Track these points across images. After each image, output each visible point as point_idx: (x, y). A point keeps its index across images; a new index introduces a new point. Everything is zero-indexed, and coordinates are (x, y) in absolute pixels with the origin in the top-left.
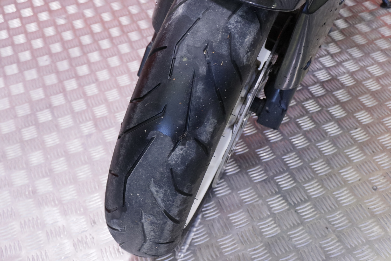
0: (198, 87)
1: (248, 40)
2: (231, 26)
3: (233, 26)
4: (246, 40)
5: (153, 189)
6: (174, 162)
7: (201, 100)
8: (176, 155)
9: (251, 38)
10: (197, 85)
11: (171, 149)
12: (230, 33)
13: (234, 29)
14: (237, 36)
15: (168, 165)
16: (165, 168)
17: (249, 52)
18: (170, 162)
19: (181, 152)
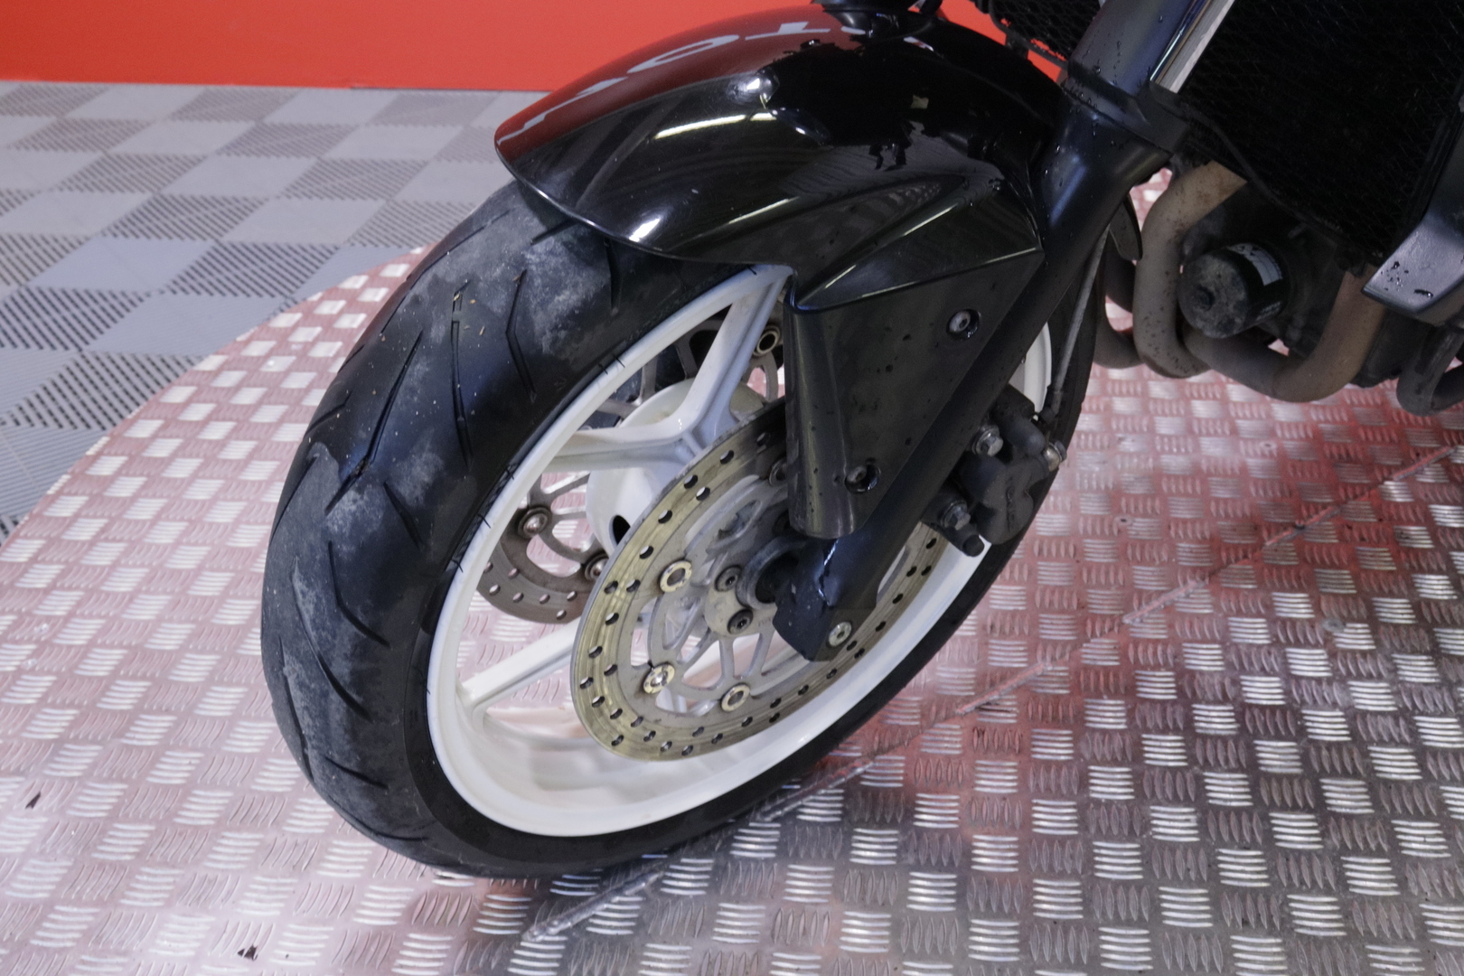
0: (418, 366)
1: (565, 300)
2: (533, 257)
3: (538, 260)
4: (561, 298)
5: (299, 585)
6: (336, 528)
7: (416, 399)
8: (343, 511)
9: (575, 297)
10: (416, 363)
11: (335, 492)
12: (524, 273)
13: (537, 265)
14: (538, 282)
15: (325, 531)
16: (319, 535)
17: (562, 328)
18: (329, 524)
19: (353, 508)
